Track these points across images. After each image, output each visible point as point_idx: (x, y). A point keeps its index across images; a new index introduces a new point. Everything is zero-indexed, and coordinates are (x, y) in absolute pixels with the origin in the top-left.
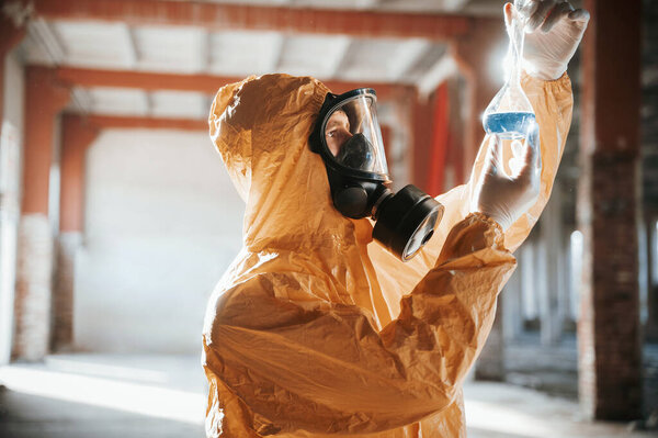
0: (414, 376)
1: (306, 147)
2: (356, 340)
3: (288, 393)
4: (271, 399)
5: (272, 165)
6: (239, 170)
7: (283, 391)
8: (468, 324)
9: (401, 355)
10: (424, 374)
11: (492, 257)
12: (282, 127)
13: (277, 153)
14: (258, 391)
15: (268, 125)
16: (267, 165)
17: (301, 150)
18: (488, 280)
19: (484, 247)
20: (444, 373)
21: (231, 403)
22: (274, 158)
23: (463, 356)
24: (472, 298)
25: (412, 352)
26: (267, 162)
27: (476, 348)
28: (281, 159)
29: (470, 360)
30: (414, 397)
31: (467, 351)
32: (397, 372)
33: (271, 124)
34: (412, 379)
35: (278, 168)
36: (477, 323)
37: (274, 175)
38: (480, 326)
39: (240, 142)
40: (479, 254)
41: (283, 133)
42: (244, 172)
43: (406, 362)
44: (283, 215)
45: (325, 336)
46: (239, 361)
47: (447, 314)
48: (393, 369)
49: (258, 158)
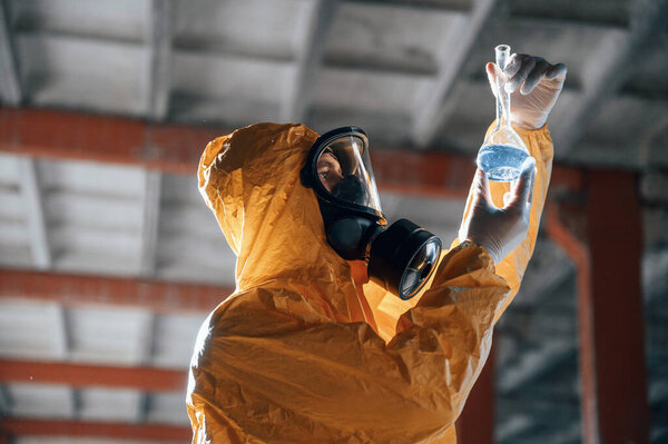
0: (418, 378)
1: (298, 181)
2: (358, 343)
3: (283, 411)
4: (265, 420)
5: (264, 200)
6: (230, 213)
7: (278, 410)
8: (470, 334)
9: (404, 356)
10: (428, 376)
11: (487, 279)
12: (273, 161)
13: (268, 187)
14: (250, 413)
15: (258, 161)
16: (259, 200)
17: (293, 183)
18: (486, 296)
19: (480, 267)
20: (448, 377)
21: (220, 434)
22: (265, 192)
23: (466, 364)
24: (471, 310)
25: (415, 353)
26: (258, 196)
27: (479, 357)
28: (273, 192)
29: (474, 369)
30: (418, 406)
31: (470, 360)
32: (400, 376)
33: (262, 159)
34: (416, 382)
35: (270, 201)
36: (478, 334)
37: (266, 210)
38: (482, 337)
39: (230, 183)
40: (475, 275)
41: (273, 166)
42: (235, 215)
43: (409, 363)
44: (279, 251)
45: (326, 340)
46: (232, 377)
47: (447, 324)
48: (396, 373)
49: (250, 193)
